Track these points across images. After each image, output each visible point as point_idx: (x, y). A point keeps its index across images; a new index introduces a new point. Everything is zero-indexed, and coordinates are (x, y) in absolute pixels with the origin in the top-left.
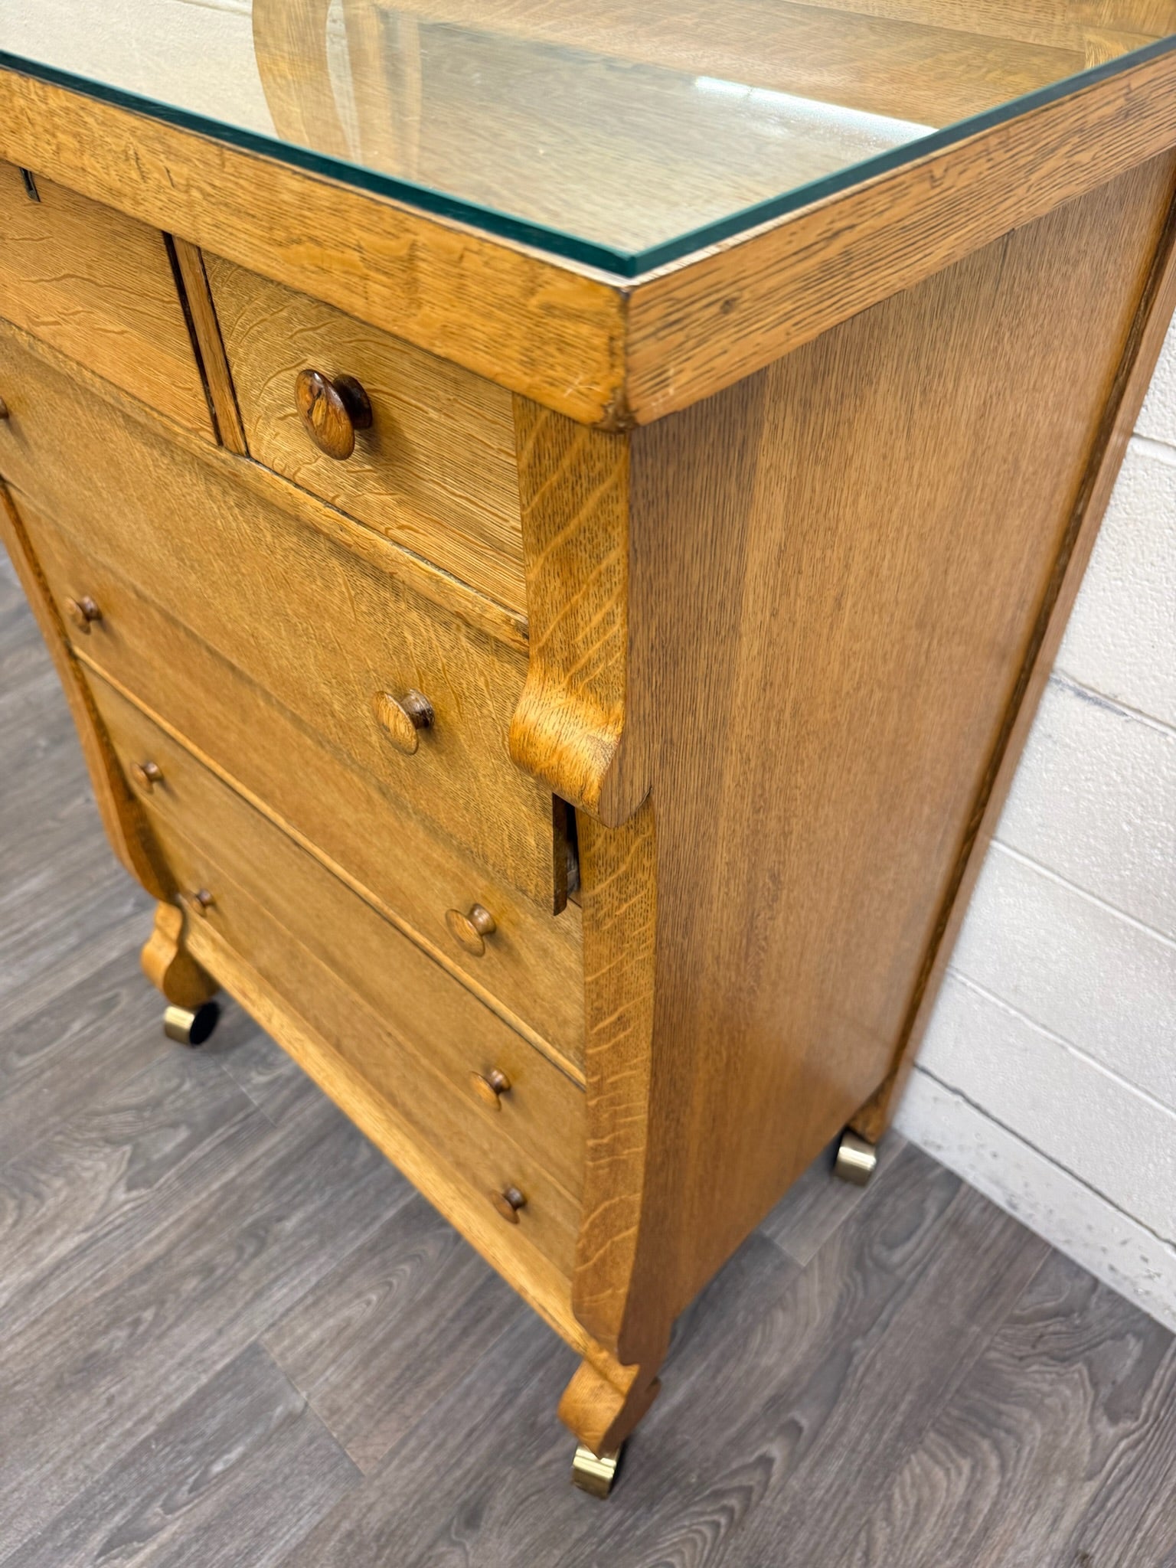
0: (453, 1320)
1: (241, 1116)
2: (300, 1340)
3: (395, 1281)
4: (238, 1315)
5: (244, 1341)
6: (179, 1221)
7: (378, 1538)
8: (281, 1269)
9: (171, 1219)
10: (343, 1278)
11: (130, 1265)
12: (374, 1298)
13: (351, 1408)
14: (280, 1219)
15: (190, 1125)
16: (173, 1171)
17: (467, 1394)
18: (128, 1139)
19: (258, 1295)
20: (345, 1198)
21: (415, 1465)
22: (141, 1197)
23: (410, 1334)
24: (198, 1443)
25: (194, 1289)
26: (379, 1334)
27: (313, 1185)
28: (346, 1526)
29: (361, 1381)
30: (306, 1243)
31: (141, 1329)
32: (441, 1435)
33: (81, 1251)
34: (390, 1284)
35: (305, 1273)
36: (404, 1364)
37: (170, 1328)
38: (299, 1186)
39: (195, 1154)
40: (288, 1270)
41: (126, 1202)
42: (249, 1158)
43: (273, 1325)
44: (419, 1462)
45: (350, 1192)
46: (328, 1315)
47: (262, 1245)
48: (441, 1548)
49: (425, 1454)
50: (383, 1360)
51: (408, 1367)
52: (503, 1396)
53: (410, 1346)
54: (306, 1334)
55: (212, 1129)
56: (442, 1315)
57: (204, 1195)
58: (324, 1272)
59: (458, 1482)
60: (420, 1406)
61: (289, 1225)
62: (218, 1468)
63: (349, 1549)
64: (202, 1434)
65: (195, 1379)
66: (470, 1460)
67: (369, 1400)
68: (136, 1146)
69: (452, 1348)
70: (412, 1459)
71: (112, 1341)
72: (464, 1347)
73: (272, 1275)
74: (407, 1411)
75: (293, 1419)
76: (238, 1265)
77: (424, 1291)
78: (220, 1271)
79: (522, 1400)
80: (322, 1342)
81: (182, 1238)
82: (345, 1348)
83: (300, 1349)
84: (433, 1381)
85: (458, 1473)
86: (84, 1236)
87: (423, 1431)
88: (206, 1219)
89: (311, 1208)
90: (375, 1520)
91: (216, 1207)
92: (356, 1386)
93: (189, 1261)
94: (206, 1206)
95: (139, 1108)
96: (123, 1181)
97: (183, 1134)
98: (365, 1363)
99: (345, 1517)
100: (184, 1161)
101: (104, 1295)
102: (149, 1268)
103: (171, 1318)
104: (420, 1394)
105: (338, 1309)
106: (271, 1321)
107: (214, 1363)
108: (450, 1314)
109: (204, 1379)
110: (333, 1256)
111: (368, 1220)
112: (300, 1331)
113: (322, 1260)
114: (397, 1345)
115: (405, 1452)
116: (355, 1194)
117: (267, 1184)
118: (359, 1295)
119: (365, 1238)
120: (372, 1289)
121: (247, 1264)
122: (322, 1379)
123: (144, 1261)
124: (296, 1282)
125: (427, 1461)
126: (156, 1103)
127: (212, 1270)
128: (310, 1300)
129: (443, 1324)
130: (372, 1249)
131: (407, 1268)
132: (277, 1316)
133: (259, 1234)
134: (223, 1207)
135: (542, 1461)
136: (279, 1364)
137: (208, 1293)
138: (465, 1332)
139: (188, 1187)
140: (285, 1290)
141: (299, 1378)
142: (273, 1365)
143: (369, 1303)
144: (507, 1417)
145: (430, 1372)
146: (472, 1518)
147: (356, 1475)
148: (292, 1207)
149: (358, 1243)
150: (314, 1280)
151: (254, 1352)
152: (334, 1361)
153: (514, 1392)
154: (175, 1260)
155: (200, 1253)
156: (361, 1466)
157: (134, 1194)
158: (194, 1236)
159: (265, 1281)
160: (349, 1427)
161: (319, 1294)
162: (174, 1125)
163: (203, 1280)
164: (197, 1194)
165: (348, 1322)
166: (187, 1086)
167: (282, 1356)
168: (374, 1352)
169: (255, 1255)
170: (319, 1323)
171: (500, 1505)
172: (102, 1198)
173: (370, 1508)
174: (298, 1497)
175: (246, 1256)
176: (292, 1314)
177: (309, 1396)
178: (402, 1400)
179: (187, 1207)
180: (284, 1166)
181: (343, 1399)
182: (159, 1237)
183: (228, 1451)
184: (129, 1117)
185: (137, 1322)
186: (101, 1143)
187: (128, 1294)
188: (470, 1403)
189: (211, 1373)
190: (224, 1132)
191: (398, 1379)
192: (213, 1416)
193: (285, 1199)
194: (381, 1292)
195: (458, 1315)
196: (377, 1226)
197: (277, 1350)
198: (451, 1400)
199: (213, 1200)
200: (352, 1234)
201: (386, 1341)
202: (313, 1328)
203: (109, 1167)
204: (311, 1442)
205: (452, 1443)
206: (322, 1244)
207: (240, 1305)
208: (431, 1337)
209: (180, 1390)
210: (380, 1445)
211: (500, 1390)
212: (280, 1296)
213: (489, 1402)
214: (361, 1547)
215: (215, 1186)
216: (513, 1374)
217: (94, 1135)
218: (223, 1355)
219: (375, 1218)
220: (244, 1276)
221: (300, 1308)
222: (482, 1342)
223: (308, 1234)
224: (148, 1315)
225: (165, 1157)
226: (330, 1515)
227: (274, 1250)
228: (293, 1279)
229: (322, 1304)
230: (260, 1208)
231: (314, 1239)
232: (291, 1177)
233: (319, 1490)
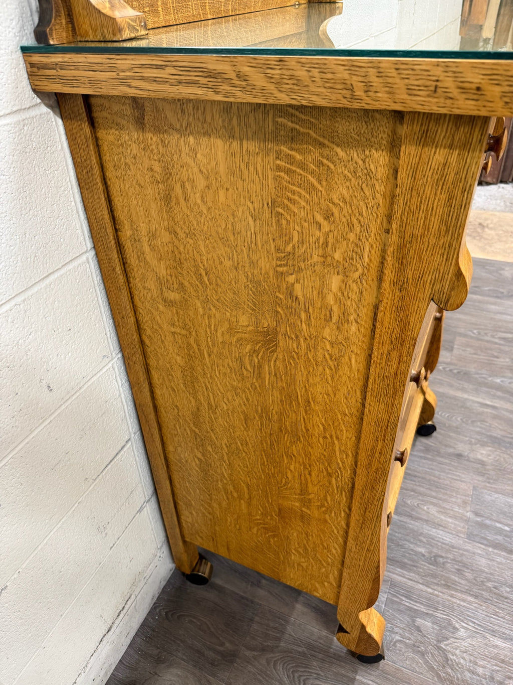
0: (415, 481)
1: (395, 599)
2: (455, 524)
3: (416, 504)
4: (465, 550)
5: (470, 543)
6: (452, 596)
7: (483, 476)
8: (439, 544)
9: (454, 600)
10: (427, 521)
11: (481, 605)
12: (425, 508)
13: (461, 498)
14: (424, 556)
15: (414, 621)
16: (438, 615)
17: (432, 469)
18: (439, 648)
19: (453, 547)
20: (400, 535)
21: (460, 474)
22: (457, 622)
23: (428, 492)
24: (506, 539)
25: (469, 573)
26: (435, 501)
27: (403, 550)
28: (488, 485)
29: (451, 499)
30: (424, 540)
31: (496, 584)
32: (447, 471)
33: (494, 633)
34: (418, 505)
35: (436, 535)
36: (437, 489)
37: (487, 573)
38: (407, 555)
39: (423, 609)
40: (438, 541)
41: (463, 627)
42: (410, 583)
43: (458, 536)
44: (458, 473)
45: (397, 534)
46: (441, 519)
47: (437, 556)
48: (472, 460)
49: (455, 473)
50: (441, 496)
51: (437, 487)
52: (425, 459)
53: (432, 490)
54: (451, 523)
55: (410, 609)
56: (416, 485)
57: (436, 592)
58: (430, 528)
59: (455, 462)
60: (444, 479)
61: (422, 550)
62: (507, 528)
63: (492, 481)
64: (504, 539)
65: (493, 552)
66: (447, 461)
67: (454, 494)
68: (438, 641)
69: (423, 478)
70: (459, 476)
71: (508, 593)
72: (420, 475)
73: (444, 546)
74: (448, 482)
75: (477, 514)
76: (449, 561)
77: (412, 493)
78: (456, 567)
79: (422, 455)
80: (450, 517)
81: (456, 590)
82: (447, 509)
83: (457, 523)
84: (436, 479)
85: (452, 463)
86: (488, 636)
87: (450, 476)
88: (444, 585)
89: (412, 546)
90: (481, 478)
91: (437, 584)
92: (454, 500)
93: (463, 582)
94: (439, 589)
95: (423, 654)
96: (456, 635)
97: (419, 621)
98: (445, 501)
99: (486, 486)
100: (431, 612)
101: (499, 608)
102: (476, 597)
103: (484, 575)
104: (441, 481)
105: (437, 518)
106: (458, 537)
107: (484, 549)
108: (413, 483)
109: (490, 549)
110: (422, 528)
111: (402, 523)
112: (453, 526)
113: (427, 531)
114: (434, 494)
115: (458, 478)
116: (396, 532)
117: (415, 569)
118: (429, 513)
119: (408, 521)
120: (424, 510)
121: (447, 558)
122: (460, 511)
123: (477, 601)
124: (440, 536)
125: (456, 472)
126: (414, 647)
127: (458, 570)
128: (441, 528)
129: (417, 483)
130: (411, 516)
131: (409, 502)
132: (454, 536)
133: (434, 560)
134: (435, 581)
135: (433, 445)
136: (467, 527)
137: (465, 565)
138: (415, 476)
139: (438, 603)
140: (445, 538)
141: (466, 518)
142: (468, 528)
143: (428, 508)
144: (429, 457)
145: (434, 481)
146: (459, 456)
147: (475, 488)
148: (416, 553)
149: (412, 522)
150: (434, 530)
151: (470, 536)
152: (452, 510)
153: (421, 457)
154: (466, 587)
155: (457, 579)
156: (472, 488)
157: (457, 626)
158: (453, 586)
159: (448, 547)
160: (465, 496)
161: (438, 525)
162: (418, 629)
163: (464, 571)
164: (438, 596)
165: (439, 512)
166: (398, 638)
167: (463, 528)
168: (440, 499)
169: (442, 557)
170: (445, 521)
171: (451, 450)
172: (469, 640)
173: (479, 481)
174: (494, 501)
175: (445, 560)
176: (450, 531)
177: (468, 512)
178: (447, 485)
179: (446, 597)
180: (403, 566)
181: (459, 501)
182: (464, 601)
183: (500, 528)
184: (429, 657)
185: (495, 587)
186: (450, 662)
187: (491, 598)
188: (433, 467)
189: (487, 548)
190: (407, 603)
191: (443, 489)
192: (497, 539)
193: (416, 558)
194: (422, 506)
195: (411, 480)
196: (401, 519)
197: (463, 530)
198: (436, 472)
199: (436, 587)
200: (410, 526)
201: (435, 498)
202: (448, 522)
203: (456, 649)
204: (478, 505)
205: (447, 467)
206: (421, 534)
207: (461, 552)
208: (424, 485)
209: (500, 556)
210: (463, 486)
211: (424, 461)
212: (448, 538)
213: (429, 462)
214: (488, 478)
215: (430, 590)
216: (418, 459)
217: (450, 671)
218: (480, 547)
219: (400, 521)
220: (451, 556)
221: (446, 530)
222: (414, 471)
223: (421, 541)
224: (489, 584)
225: (433, 623)
226: (489, 490)
227: (435, 550)
228: (439, 538)
229: (439, 523)
230: (425, 566)
231: (420, 538)
232: (406, 561)
233: (487, 496)
